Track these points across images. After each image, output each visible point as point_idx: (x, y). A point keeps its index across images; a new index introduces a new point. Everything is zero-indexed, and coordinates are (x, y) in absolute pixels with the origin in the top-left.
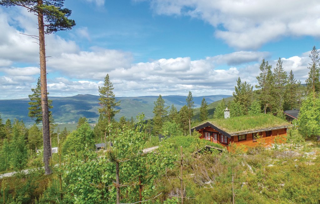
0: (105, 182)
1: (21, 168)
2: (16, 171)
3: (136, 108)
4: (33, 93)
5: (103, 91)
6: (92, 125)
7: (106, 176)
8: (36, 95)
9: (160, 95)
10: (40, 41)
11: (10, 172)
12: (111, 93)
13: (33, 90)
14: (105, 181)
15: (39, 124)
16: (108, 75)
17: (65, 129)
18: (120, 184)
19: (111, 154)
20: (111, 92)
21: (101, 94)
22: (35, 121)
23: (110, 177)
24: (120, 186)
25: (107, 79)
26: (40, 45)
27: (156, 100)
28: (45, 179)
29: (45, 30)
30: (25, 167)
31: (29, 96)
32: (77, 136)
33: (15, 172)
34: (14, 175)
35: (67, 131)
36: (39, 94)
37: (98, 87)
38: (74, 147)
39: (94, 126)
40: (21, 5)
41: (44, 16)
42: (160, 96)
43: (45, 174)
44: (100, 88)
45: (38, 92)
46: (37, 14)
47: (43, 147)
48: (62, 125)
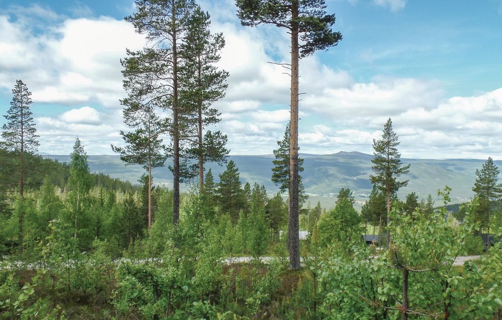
0: (383, 300)
1: (259, 253)
2: (254, 256)
3: (438, 180)
4: (279, 147)
5: (380, 147)
6: (360, 202)
7: (385, 290)
8: (282, 150)
9: (489, 158)
10: (292, 71)
11: (246, 257)
12: (393, 151)
13: (279, 143)
14: (384, 298)
15: (285, 193)
16: (390, 119)
17: (319, 204)
18: (407, 309)
19: (396, 254)
20: (393, 149)
21: (377, 153)
22: (280, 188)
23: (392, 294)
24: (408, 312)
25: (388, 126)
26: (292, 77)
27: (480, 168)
28: (289, 275)
29: (300, 54)
30: (264, 252)
31: (274, 151)
32: (335, 218)
33: (252, 258)
34: (251, 261)
35: (321, 207)
36: (286, 149)
37: (373, 141)
38: (331, 235)
39: (362, 204)
40: (272, 21)
41: (299, 34)
42: (490, 161)
43: (289, 269)
44: (376, 141)
45: (285, 146)
46: (291, 32)
47: (287, 227)
48: (315, 197)
